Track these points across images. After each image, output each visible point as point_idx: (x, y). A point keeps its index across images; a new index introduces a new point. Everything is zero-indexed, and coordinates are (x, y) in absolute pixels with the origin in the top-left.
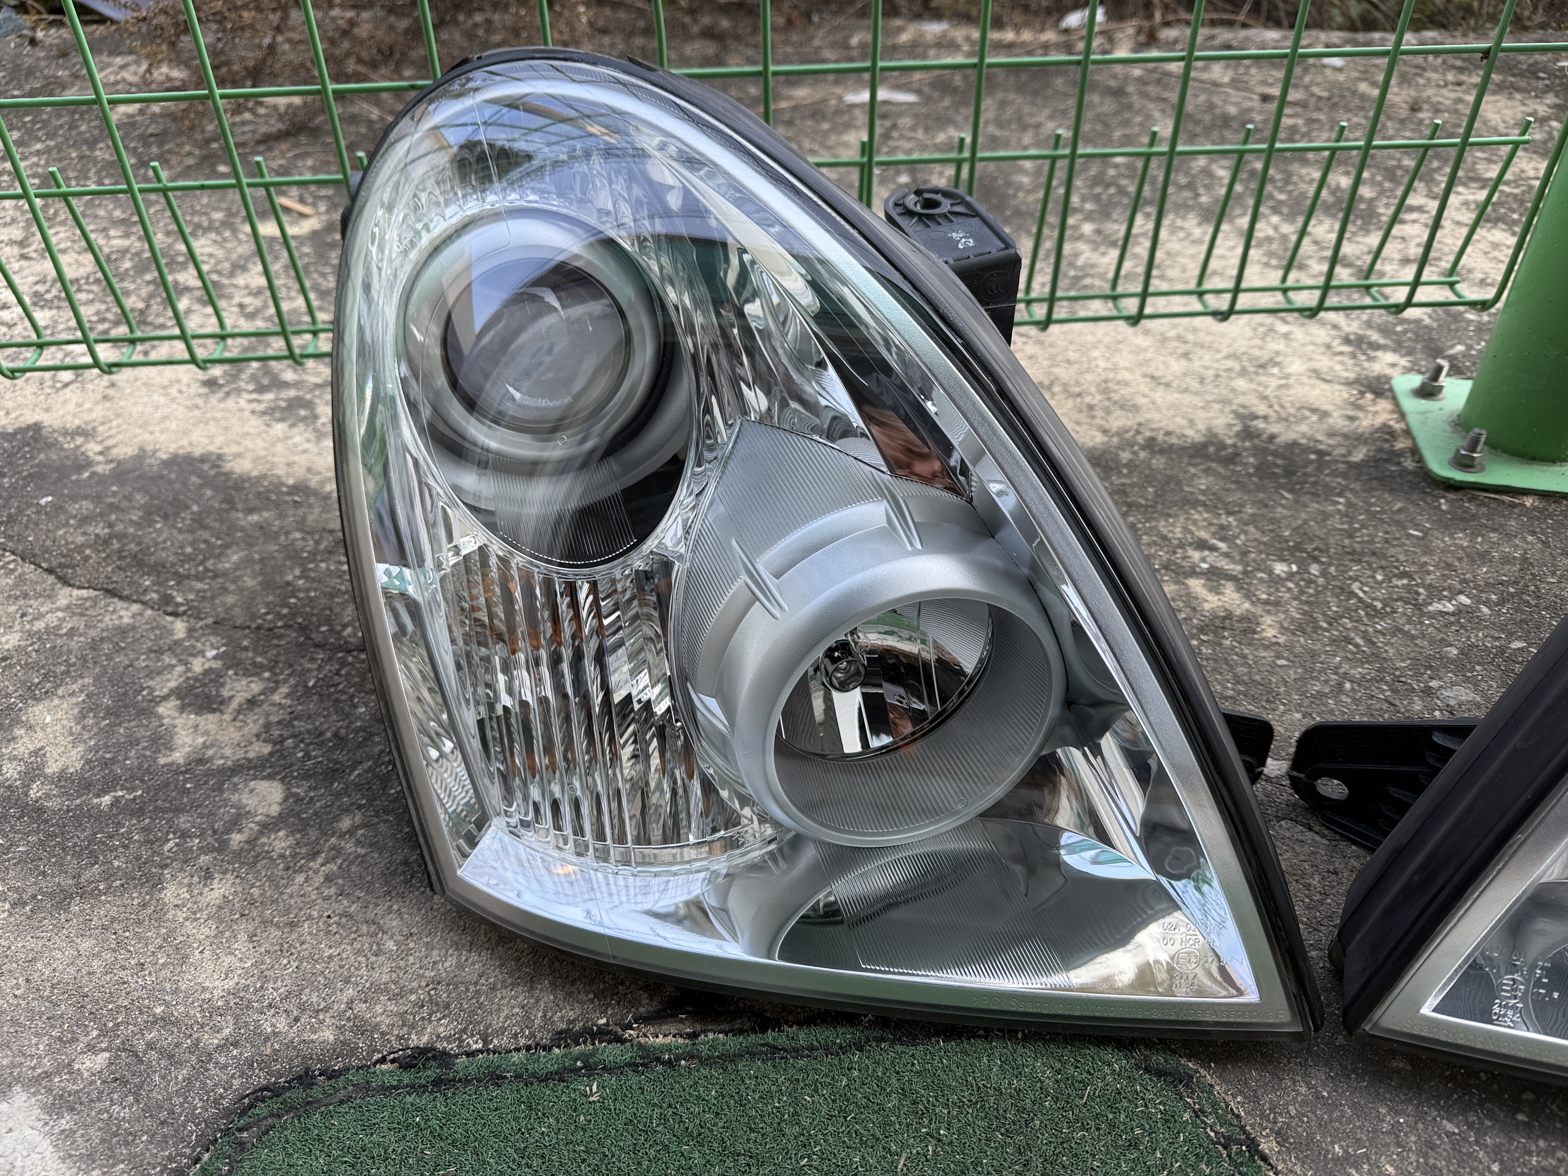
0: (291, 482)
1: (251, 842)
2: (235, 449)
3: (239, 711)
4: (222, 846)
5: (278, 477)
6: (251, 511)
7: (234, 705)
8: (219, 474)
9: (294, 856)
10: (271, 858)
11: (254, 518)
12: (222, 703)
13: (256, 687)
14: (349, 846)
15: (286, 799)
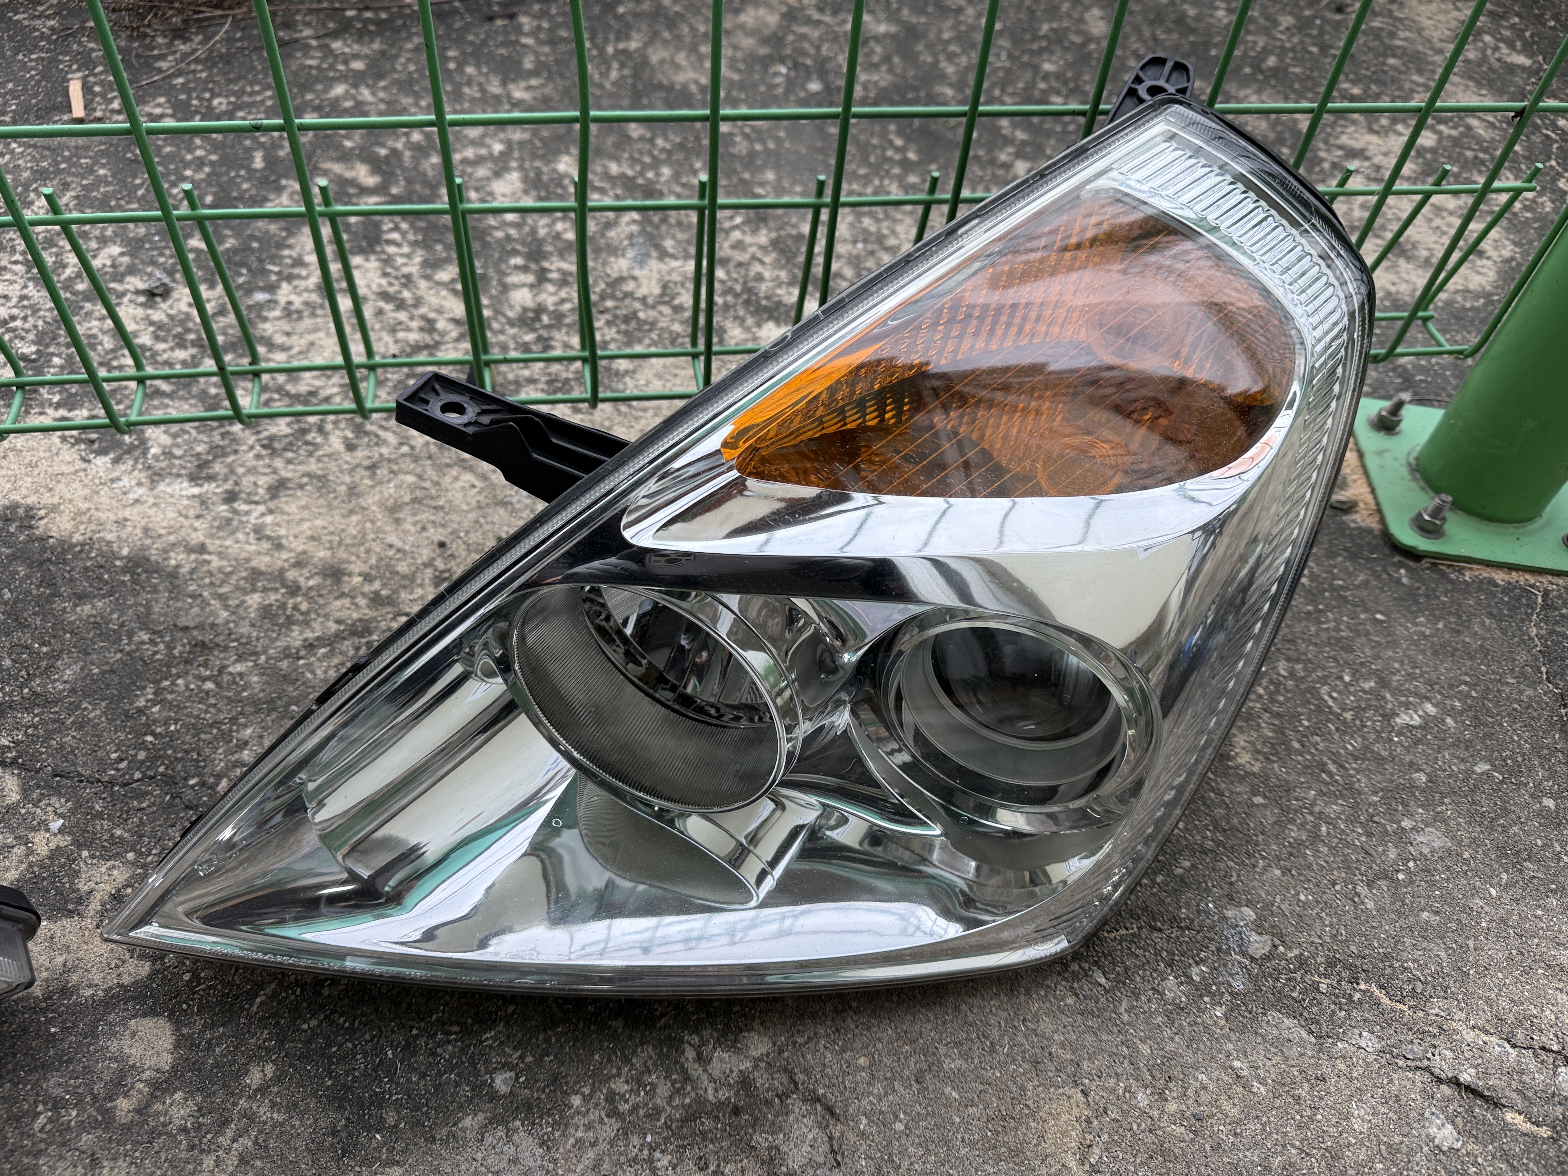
0: (125, 552)
1: (141, 1111)
2: (48, 499)
3: (102, 914)
4: (107, 1118)
5: (109, 543)
6: (81, 598)
7: (95, 905)
8: (31, 540)
9: (198, 1127)
10: (170, 1134)
11: (86, 609)
12: (79, 900)
13: (120, 875)
14: (264, 1112)
15: (177, 1046)
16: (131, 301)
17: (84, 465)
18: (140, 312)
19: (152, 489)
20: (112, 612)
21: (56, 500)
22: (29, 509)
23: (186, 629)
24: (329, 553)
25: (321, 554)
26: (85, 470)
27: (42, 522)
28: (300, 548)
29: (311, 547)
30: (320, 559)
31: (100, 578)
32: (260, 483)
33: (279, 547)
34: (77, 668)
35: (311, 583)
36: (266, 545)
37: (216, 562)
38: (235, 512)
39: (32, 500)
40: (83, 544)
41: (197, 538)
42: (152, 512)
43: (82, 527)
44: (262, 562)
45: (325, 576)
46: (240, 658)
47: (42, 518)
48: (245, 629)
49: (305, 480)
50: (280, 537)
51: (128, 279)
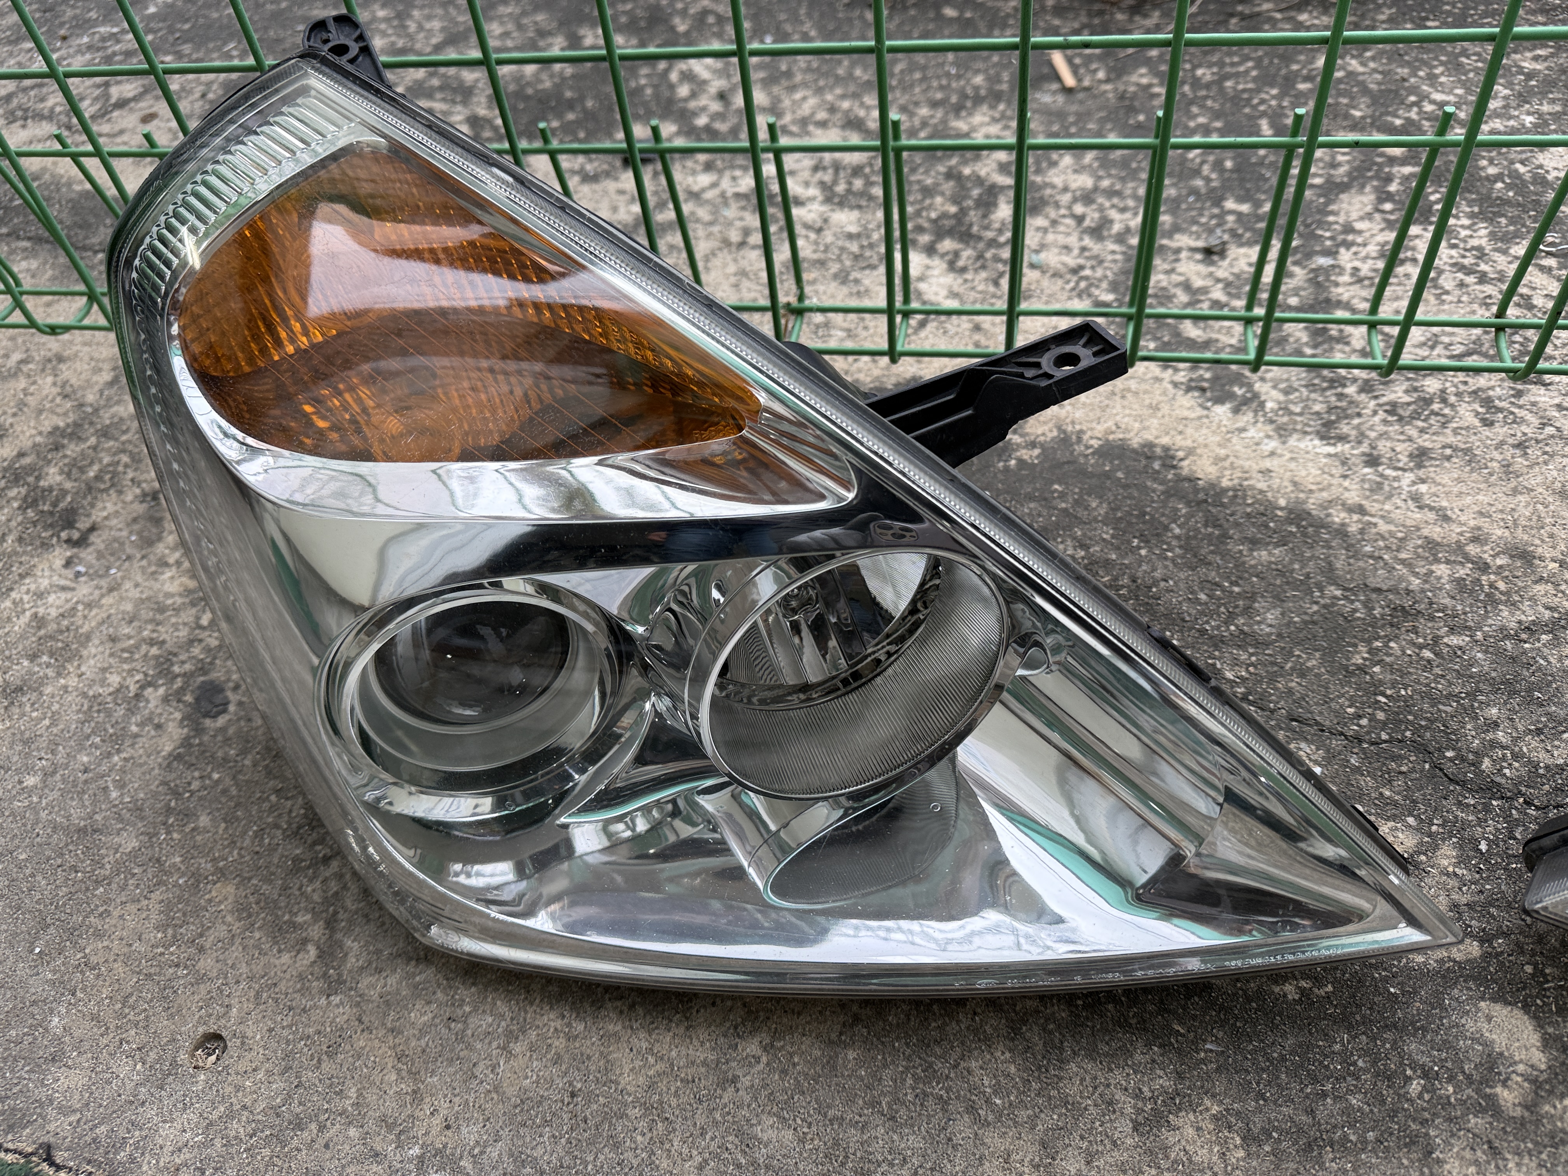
16: (1189, 258)
17: (1205, 412)
18: (1203, 269)
19: (1284, 443)
20: (1292, 562)
21: (1189, 443)
22: (1166, 449)
23: (1378, 590)
24: (1507, 533)
25: (1499, 532)
26: (1207, 417)
27: (1185, 463)
28: (1472, 523)
29: (1482, 522)
30: (1500, 538)
31: (1267, 527)
32: (1398, 449)
33: (1446, 518)
34: (1277, 612)
35: (1499, 562)
36: (1431, 516)
37: (1383, 527)
38: (1382, 475)
39: (1165, 440)
40: (1235, 490)
41: (1353, 497)
42: (1293, 465)
43: (1227, 473)
44: (1436, 532)
45: (1512, 557)
46: (1452, 630)
47: (1182, 460)
48: (1447, 601)
49: (1448, 452)
50: (1441, 509)
51: (1177, 236)
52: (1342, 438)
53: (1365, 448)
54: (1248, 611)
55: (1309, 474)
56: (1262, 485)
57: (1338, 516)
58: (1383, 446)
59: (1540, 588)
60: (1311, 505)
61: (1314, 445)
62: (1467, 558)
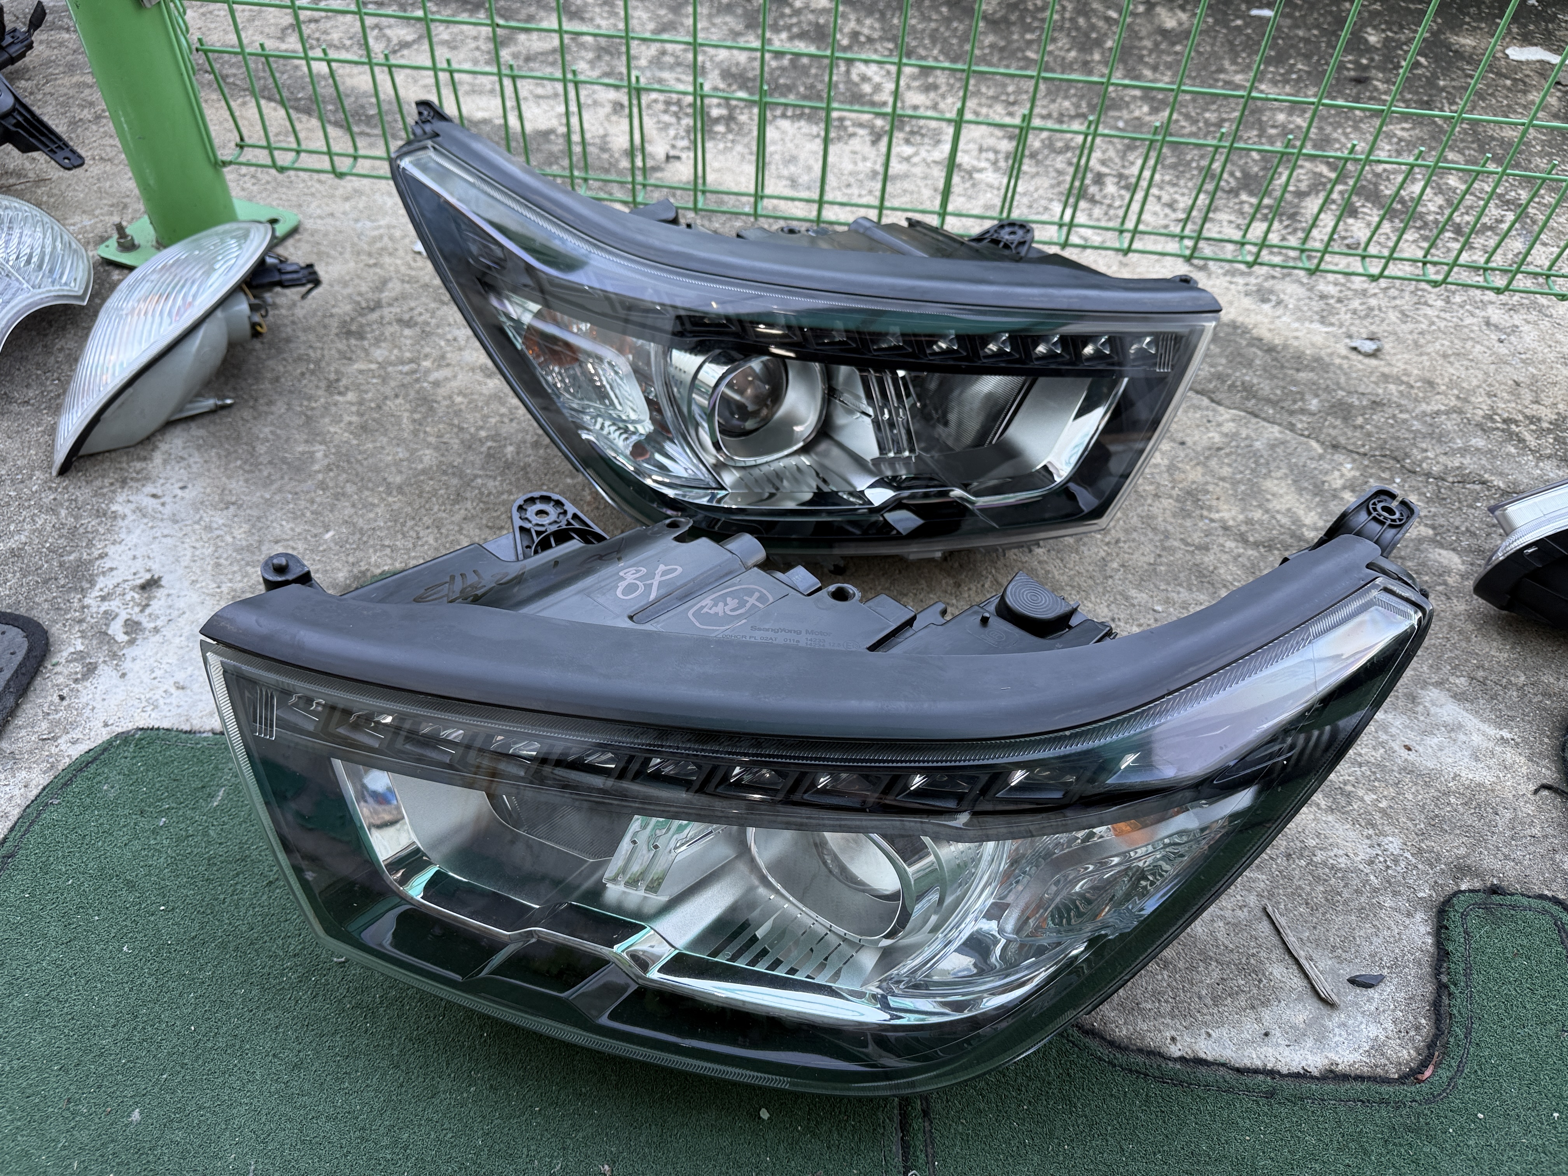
52: (1332, 324)
53: (1344, 330)
54: (1302, 399)
55: (1319, 340)
56: (1296, 343)
57: (1337, 361)
58: (1353, 329)
59: (1438, 397)
60: (1323, 353)
61: (1316, 326)
62: (1402, 382)
